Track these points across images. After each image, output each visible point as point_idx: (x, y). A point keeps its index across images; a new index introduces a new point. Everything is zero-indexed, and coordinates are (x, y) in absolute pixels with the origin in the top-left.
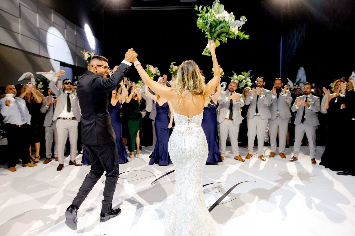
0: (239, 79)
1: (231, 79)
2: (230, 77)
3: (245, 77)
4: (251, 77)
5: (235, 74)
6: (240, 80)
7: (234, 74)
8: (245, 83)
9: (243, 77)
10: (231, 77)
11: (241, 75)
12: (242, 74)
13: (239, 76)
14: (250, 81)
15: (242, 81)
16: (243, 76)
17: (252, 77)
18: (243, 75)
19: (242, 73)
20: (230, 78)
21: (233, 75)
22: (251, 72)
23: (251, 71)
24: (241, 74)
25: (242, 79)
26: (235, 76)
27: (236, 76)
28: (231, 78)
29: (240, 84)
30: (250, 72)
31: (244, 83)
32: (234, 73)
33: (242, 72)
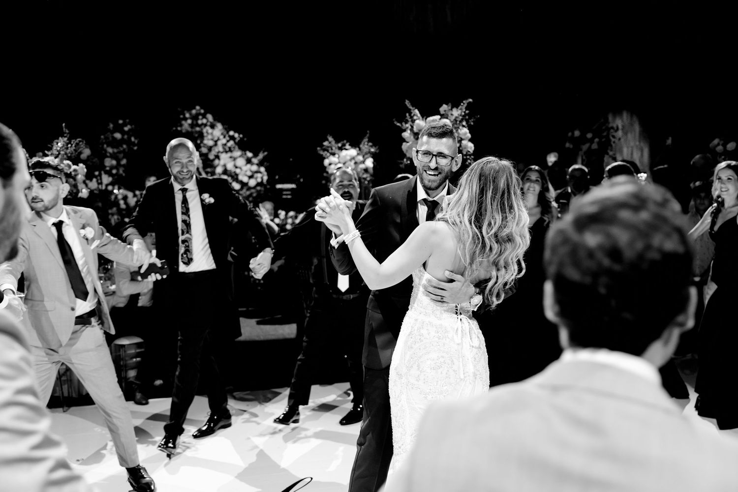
2: (398, 124)
4: (472, 124)
5: (417, 111)
7: (410, 113)
11: (439, 117)
12: (443, 112)
13: (430, 118)
14: (469, 136)
17: (473, 122)
19: (444, 108)
21: (408, 115)
22: (469, 103)
23: (471, 100)
24: (438, 113)
26: (420, 122)
27: (419, 119)
28: (404, 126)
30: (466, 105)
32: (411, 108)
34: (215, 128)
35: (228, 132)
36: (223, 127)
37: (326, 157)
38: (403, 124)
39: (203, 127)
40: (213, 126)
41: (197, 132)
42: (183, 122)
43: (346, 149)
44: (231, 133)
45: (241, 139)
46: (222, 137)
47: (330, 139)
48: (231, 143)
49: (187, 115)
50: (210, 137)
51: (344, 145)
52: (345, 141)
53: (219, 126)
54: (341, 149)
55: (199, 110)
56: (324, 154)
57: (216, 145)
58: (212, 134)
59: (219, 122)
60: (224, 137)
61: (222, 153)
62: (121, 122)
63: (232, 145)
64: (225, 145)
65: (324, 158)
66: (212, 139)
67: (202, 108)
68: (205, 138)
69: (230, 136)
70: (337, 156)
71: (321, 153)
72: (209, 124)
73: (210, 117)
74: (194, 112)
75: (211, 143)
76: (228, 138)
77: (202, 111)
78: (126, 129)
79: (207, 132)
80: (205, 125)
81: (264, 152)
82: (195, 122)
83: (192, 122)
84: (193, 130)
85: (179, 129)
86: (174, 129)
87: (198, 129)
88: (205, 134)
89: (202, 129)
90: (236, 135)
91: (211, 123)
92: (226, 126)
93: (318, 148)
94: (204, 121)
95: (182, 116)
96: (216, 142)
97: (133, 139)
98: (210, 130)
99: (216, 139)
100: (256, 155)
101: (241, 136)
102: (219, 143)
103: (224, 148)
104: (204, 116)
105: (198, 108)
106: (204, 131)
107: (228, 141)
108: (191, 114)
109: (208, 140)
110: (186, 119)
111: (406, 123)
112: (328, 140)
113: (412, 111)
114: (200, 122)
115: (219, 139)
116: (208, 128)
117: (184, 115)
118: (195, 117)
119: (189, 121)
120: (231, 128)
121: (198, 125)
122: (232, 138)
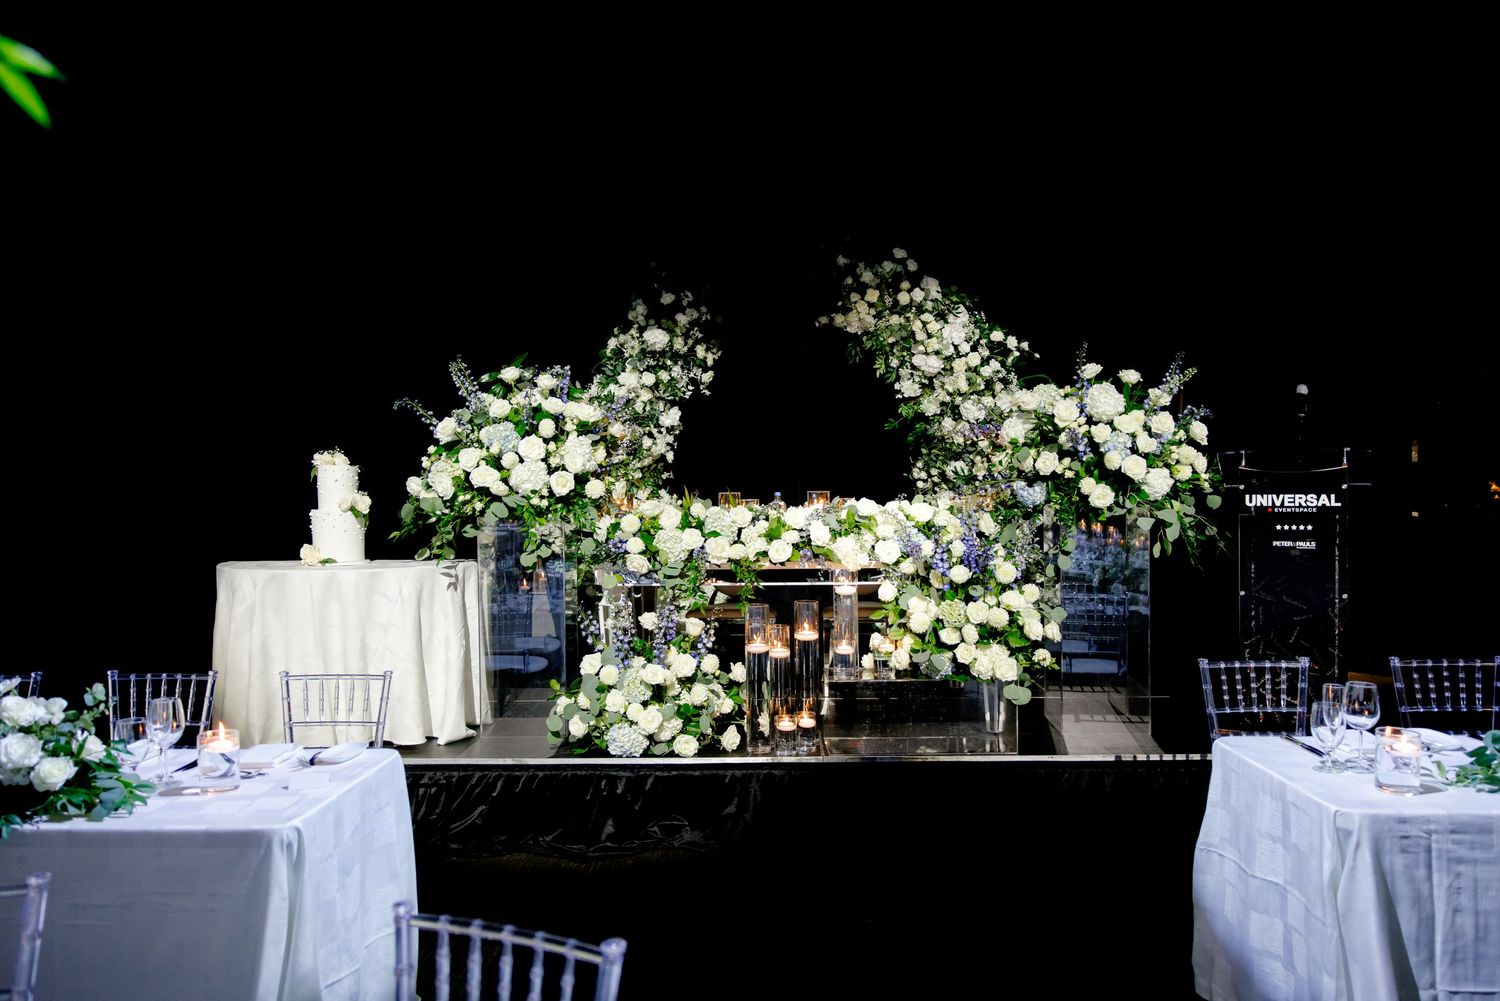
34: (950, 317)
35: (985, 334)
36: (973, 316)
39: (912, 313)
40: (941, 316)
41: (893, 330)
42: (854, 297)
44: (997, 336)
45: (1025, 355)
46: (965, 348)
48: (994, 366)
49: (866, 277)
50: (931, 345)
53: (964, 316)
55: (904, 262)
57: (947, 370)
58: (938, 335)
60: (974, 349)
61: (965, 395)
62: (667, 299)
63: (995, 374)
64: (976, 370)
66: (937, 353)
67: (911, 255)
68: (917, 349)
69: (991, 345)
72: (930, 306)
73: (933, 287)
74: (888, 266)
75: (933, 365)
76: (986, 353)
77: (912, 266)
78: (682, 319)
79: (925, 333)
80: (921, 310)
81: (1182, 370)
82: (888, 301)
83: (881, 297)
84: (882, 324)
85: (839, 319)
86: (824, 320)
87: (895, 320)
88: (920, 336)
89: (909, 322)
90: (1012, 342)
91: (938, 303)
92: (982, 316)
94: (918, 295)
95: (849, 281)
97: (700, 351)
98: (934, 326)
99: (949, 352)
100: (1153, 379)
102: (959, 365)
103: (969, 381)
104: (915, 281)
105: (899, 253)
106: (917, 326)
107: (985, 362)
108: (878, 274)
110: (862, 289)
114: (903, 298)
115: (957, 353)
116: (926, 317)
117: (857, 278)
118: (890, 285)
119: (873, 295)
120: (995, 321)
121: (897, 309)
122: (999, 350)
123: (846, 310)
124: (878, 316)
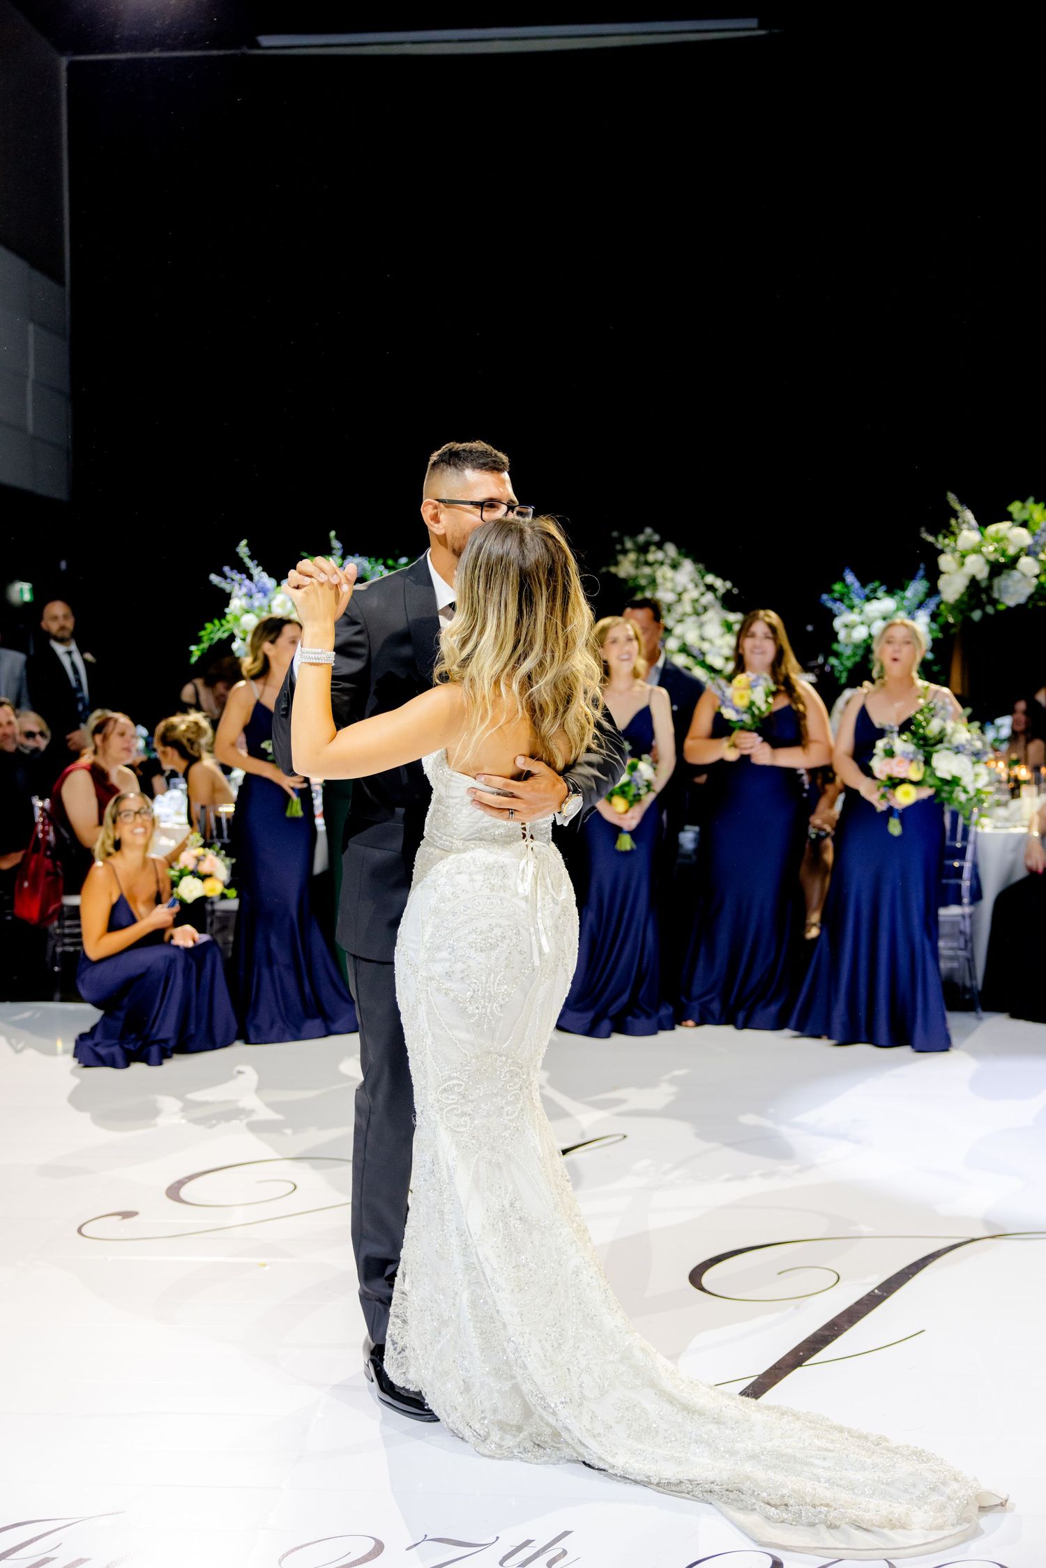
0: (996, 550)
1: (942, 552)
2: (930, 539)
3: (1034, 534)
5: (968, 515)
6: (1003, 554)
7: (957, 518)
8: (1035, 581)
9: (1021, 537)
10: (935, 535)
11: (1009, 524)
12: (1015, 516)
13: (992, 529)
15: (1013, 562)
16: (1023, 531)
18: (1024, 524)
19: (1015, 508)
20: (931, 544)
21: (953, 522)
24: (1008, 517)
25: (1012, 551)
26: (968, 535)
27: (971, 528)
28: (941, 542)
29: (996, 581)
31: (1024, 575)
32: (957, 506)
33: (1010, 502)
34: (680, 568)
35: (703, 577)
36: (696, 568)
37: (837, 613)
38: (940, 538)
39: (656, 566)
40: (675, 566)
41: (646, 576)
42: (622, 556)
43: (878, 599)
44: (710, 579)
45: (729, 592)
46: (690, 586)
47: (850, 578)
48: (709, 597)
49: (629, 544)
50: (669, 585)
51: (874, 591)
52: (877, 584)
53: (688, 565)
54: (868, 599)
55: (651, 536)
56: (836, 607)
57: (679, 600)
58: (672, 580)
59: (686, 556)
60: (696, 586)
61: (690, 615)
63: (710, 603)
64: (696, 601)
65: (835, 616)
66: (673, 590)
67: (656, 531)
68: (660, 588)
69: (706, 585)
70: (856, 610)
71: (830, 604)
72: (668, 561)
73: (671, 549)
74: (641, 538)
76: (703, 589)
77: (656, 538)
79: (664, 578)
80: (662, 563)
82: (642, 559)
83: (638, 559)
84: (639, 572)
85: (613, 569)
87: (647, 570)
88: (659, 580)
89: (654, 572)
90: (719, 583)
91: (673, 560)
92: (701, 566)
93: (825, 597)
94: (659, 555)
95: (618, 547)
96: (680, 594)
98: (669, 574)
99: (679, 589)
101: (729, 585)
102: (687, 598)
103: (693, 607)
104: (660, 546)
105: (648, 531)
106: (659, 574)
107: (703, 594)
108: (635, 543)
109: (666, 590)
110: (625, 552)
111: (945, 537)
112: (843, 580)
113: (960, 514)
114: (651, 557)
115: (685, 590)
116: (666, 569)
117: (622, 543)
118: (643, 549)
119: (632, 556)
120: (710, 569)
121: (647, 563)
122: (710, 588)
123: (616, 564)
124: (637, 567)
